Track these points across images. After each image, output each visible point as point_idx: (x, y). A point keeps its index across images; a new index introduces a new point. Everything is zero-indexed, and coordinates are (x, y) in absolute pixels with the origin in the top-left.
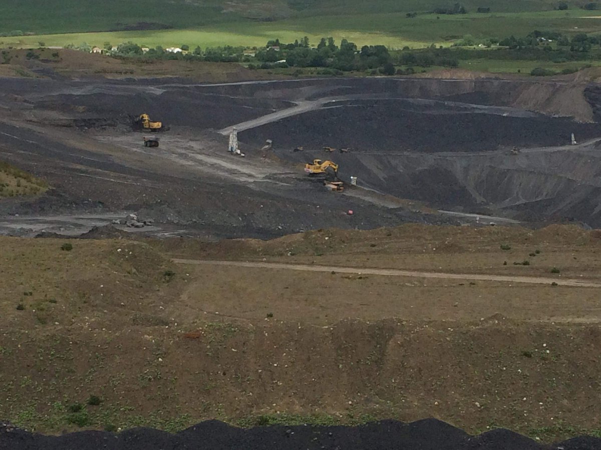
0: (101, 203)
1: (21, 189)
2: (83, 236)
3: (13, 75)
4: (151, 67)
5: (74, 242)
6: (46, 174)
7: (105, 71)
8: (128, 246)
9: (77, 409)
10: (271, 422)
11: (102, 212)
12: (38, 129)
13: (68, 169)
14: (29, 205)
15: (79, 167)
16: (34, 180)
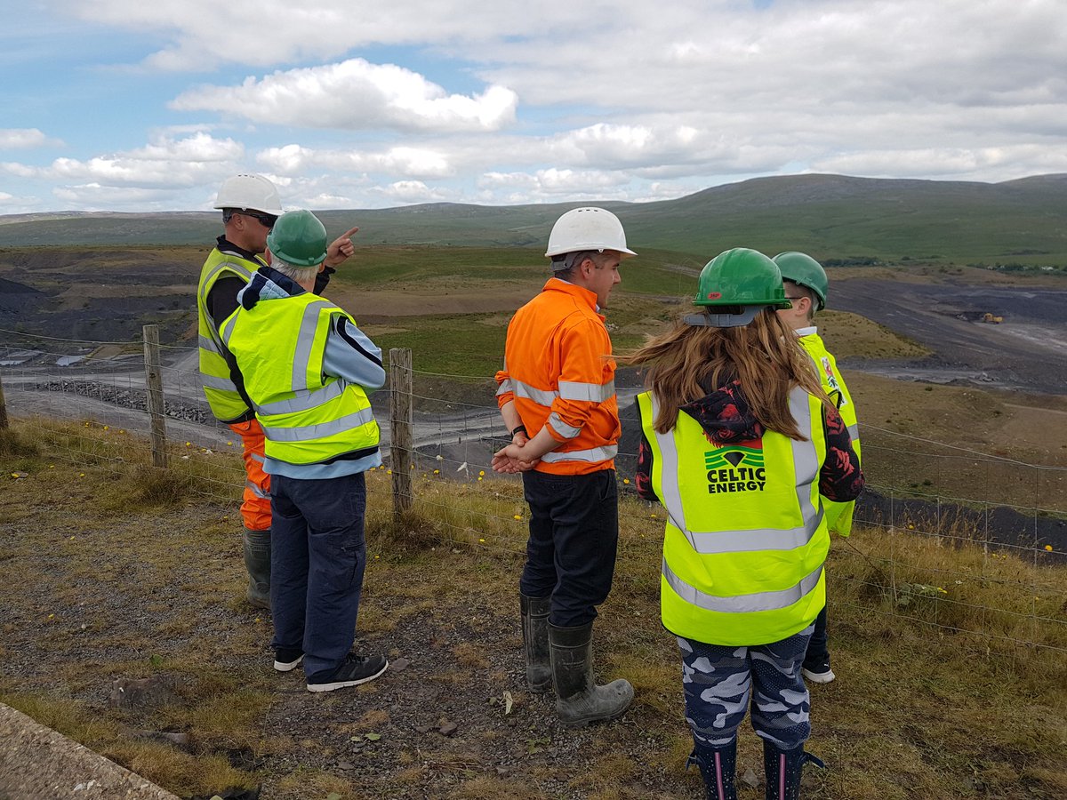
0: (968, 365)
1: (912, 353)
2: (946, 384)
3: (928, 283)
4: (1028, 279)
5: (934, 386)
6: (933, 344)
7: (993, 281)
8: (971, 392)
9: (915, 486)
10: (1049, 515)
11: (967, 370)
12: (937, 316)
13: (953, 343)
14: (916, 363)
15: (959, 341)
16: (922, 347)
